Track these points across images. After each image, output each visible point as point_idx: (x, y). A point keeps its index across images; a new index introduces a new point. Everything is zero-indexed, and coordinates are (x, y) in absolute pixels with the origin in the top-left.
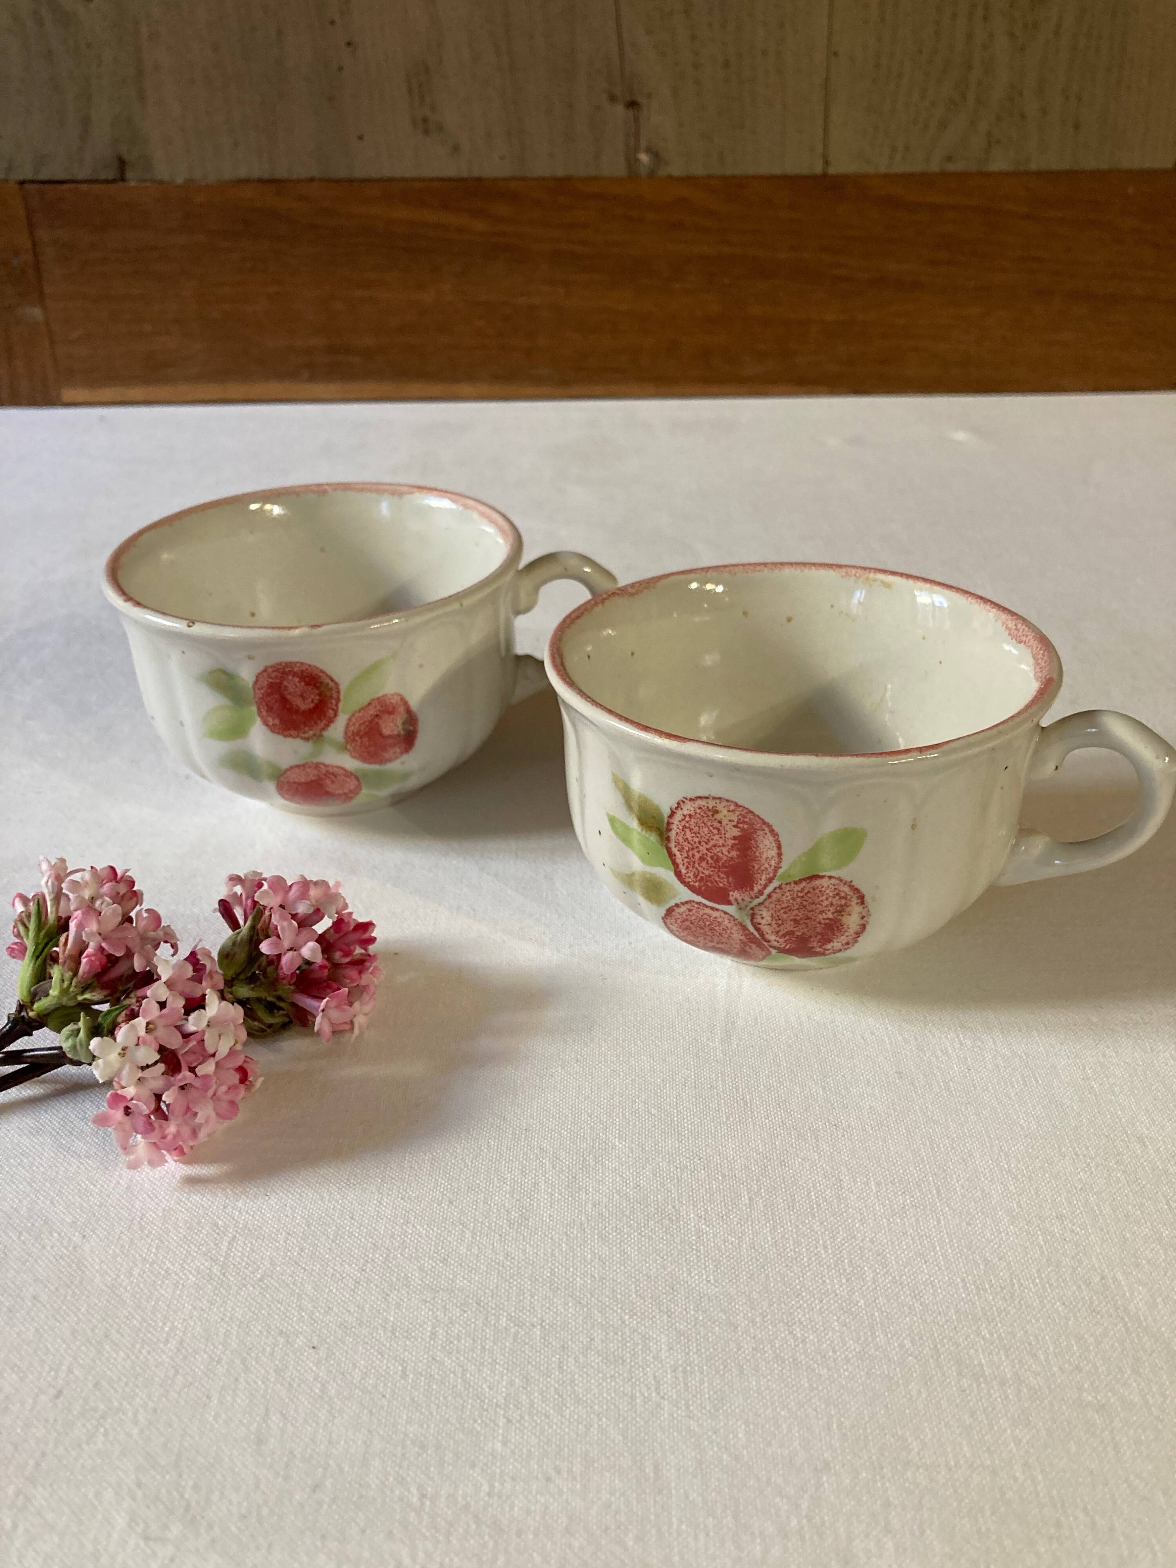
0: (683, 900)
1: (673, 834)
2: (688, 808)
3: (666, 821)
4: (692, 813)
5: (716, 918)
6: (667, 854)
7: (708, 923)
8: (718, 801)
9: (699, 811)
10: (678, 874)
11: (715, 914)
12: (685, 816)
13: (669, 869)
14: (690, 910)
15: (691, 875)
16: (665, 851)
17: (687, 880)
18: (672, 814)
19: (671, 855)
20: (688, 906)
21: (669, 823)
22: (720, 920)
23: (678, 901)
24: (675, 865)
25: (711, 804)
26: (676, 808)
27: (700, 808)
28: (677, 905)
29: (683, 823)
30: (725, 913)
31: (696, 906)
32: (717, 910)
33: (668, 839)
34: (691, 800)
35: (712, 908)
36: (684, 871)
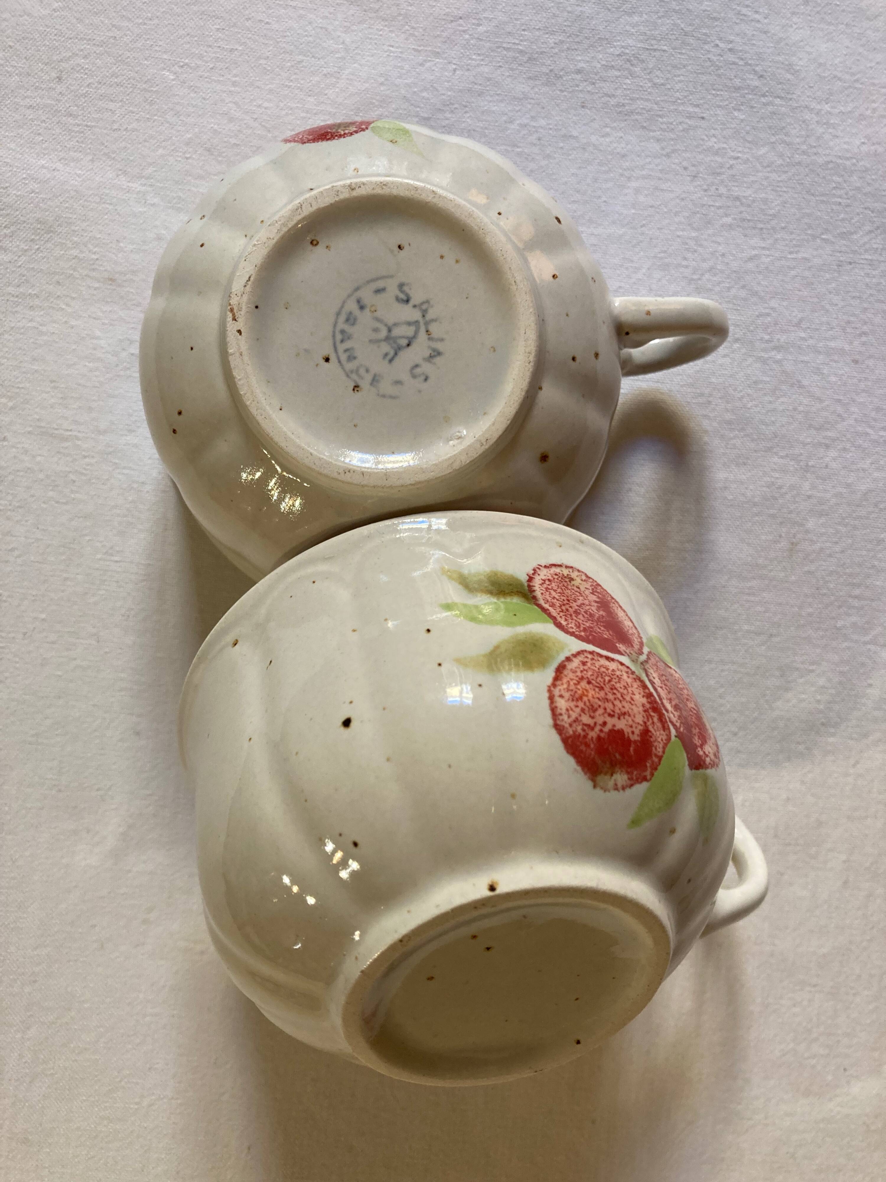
0: (574, 651)
1: (538, 594)
2: (544, 574)
3: (526, 584)
4: (550, 578)
5: (613, 670)
6: (539, 610)
7: (607, 678)
8: (571, 570)
9: (556, 577)
10: (559, 626)
11: (612, 666)
12: (544, 580)
13: (547, 622)
14: (584, 663)
15: (573, 625)
16: (536, 607)
17: (571, 630)
18: (531, 579)
19: (544, 610)
20: (581, 658)
21: (529, 586)
22: (618, 673)
23: (568, 654)
24: (554, 619)
25: (566, 572)
26: (533, 574)
27: (556, 575)
28: (568, 659)
29: (545, 586)
30: (622, 664)
31: (590, 656)
32: (613, 660)
33: (534, 598)
34: (545, 567)
35: (608, 658)
36: (564, 623)
